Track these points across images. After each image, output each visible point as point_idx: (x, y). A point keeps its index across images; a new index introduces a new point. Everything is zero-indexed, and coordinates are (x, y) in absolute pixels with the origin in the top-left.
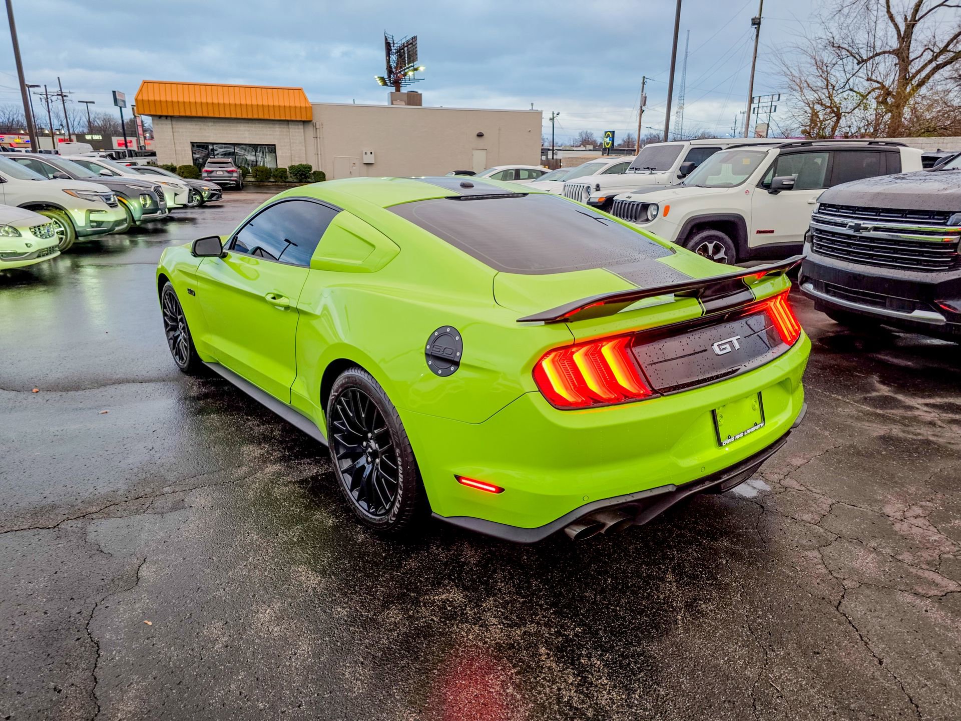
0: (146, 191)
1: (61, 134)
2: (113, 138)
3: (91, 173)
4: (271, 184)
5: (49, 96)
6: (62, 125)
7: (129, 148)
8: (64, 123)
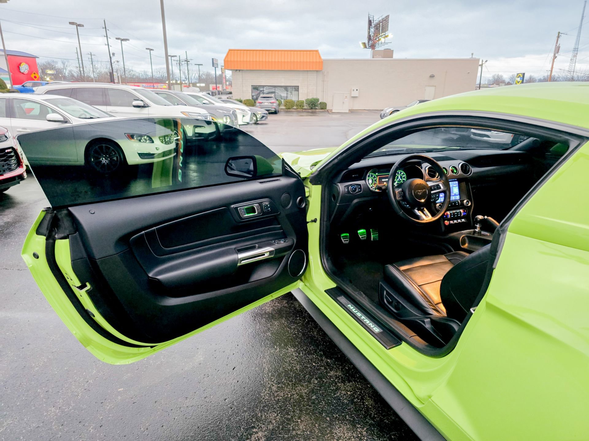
0: (228, 113)
1: (185, 83)
2: (210, 85)
3: (198, 103)
4: (294, 110)
5: (181, 62)
6: (186, 78)
7: (218, 90)
8: (187, 77)
